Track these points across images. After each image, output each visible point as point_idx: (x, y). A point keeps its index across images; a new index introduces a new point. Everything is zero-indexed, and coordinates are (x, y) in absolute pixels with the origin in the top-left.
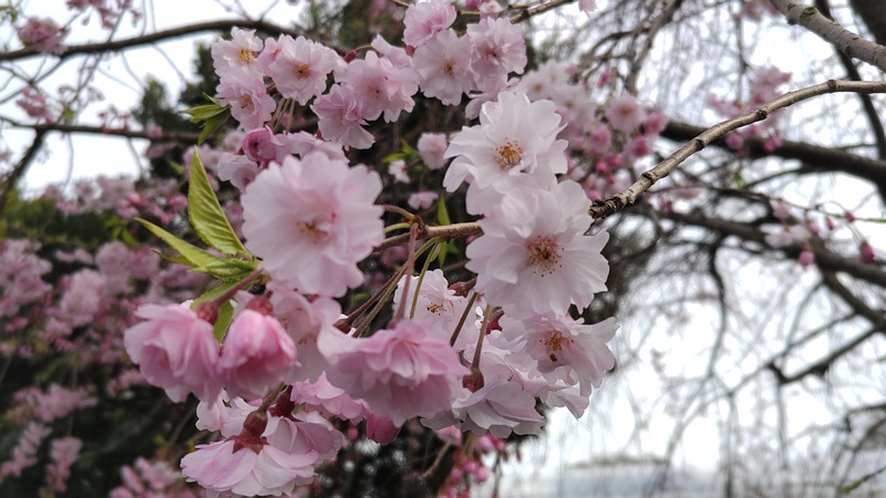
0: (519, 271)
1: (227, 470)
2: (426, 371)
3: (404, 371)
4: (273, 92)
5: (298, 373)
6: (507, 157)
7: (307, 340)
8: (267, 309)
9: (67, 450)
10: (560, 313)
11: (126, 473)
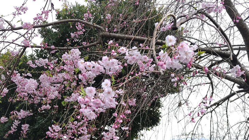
0: (107, 94)
1: (84, 111)
2: (99, 102)
3: (97, 102)
4: (86, 68)
5: (90, 103)
6: (107, 85)
7: (90, 100)
8: (88, 98)
9: (25, 127)
10: (110, 97)
11: (50, 128)
